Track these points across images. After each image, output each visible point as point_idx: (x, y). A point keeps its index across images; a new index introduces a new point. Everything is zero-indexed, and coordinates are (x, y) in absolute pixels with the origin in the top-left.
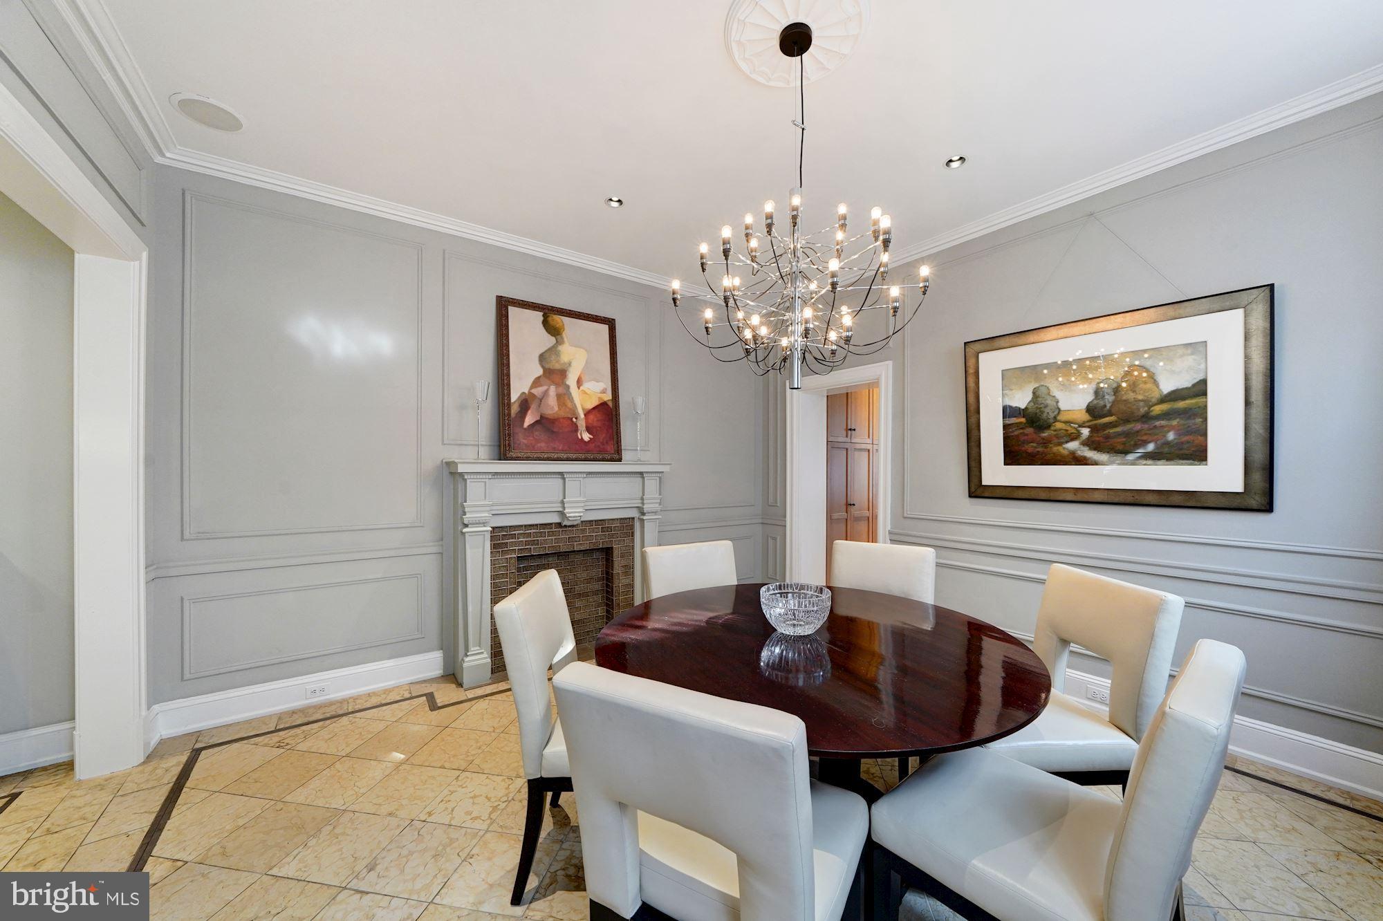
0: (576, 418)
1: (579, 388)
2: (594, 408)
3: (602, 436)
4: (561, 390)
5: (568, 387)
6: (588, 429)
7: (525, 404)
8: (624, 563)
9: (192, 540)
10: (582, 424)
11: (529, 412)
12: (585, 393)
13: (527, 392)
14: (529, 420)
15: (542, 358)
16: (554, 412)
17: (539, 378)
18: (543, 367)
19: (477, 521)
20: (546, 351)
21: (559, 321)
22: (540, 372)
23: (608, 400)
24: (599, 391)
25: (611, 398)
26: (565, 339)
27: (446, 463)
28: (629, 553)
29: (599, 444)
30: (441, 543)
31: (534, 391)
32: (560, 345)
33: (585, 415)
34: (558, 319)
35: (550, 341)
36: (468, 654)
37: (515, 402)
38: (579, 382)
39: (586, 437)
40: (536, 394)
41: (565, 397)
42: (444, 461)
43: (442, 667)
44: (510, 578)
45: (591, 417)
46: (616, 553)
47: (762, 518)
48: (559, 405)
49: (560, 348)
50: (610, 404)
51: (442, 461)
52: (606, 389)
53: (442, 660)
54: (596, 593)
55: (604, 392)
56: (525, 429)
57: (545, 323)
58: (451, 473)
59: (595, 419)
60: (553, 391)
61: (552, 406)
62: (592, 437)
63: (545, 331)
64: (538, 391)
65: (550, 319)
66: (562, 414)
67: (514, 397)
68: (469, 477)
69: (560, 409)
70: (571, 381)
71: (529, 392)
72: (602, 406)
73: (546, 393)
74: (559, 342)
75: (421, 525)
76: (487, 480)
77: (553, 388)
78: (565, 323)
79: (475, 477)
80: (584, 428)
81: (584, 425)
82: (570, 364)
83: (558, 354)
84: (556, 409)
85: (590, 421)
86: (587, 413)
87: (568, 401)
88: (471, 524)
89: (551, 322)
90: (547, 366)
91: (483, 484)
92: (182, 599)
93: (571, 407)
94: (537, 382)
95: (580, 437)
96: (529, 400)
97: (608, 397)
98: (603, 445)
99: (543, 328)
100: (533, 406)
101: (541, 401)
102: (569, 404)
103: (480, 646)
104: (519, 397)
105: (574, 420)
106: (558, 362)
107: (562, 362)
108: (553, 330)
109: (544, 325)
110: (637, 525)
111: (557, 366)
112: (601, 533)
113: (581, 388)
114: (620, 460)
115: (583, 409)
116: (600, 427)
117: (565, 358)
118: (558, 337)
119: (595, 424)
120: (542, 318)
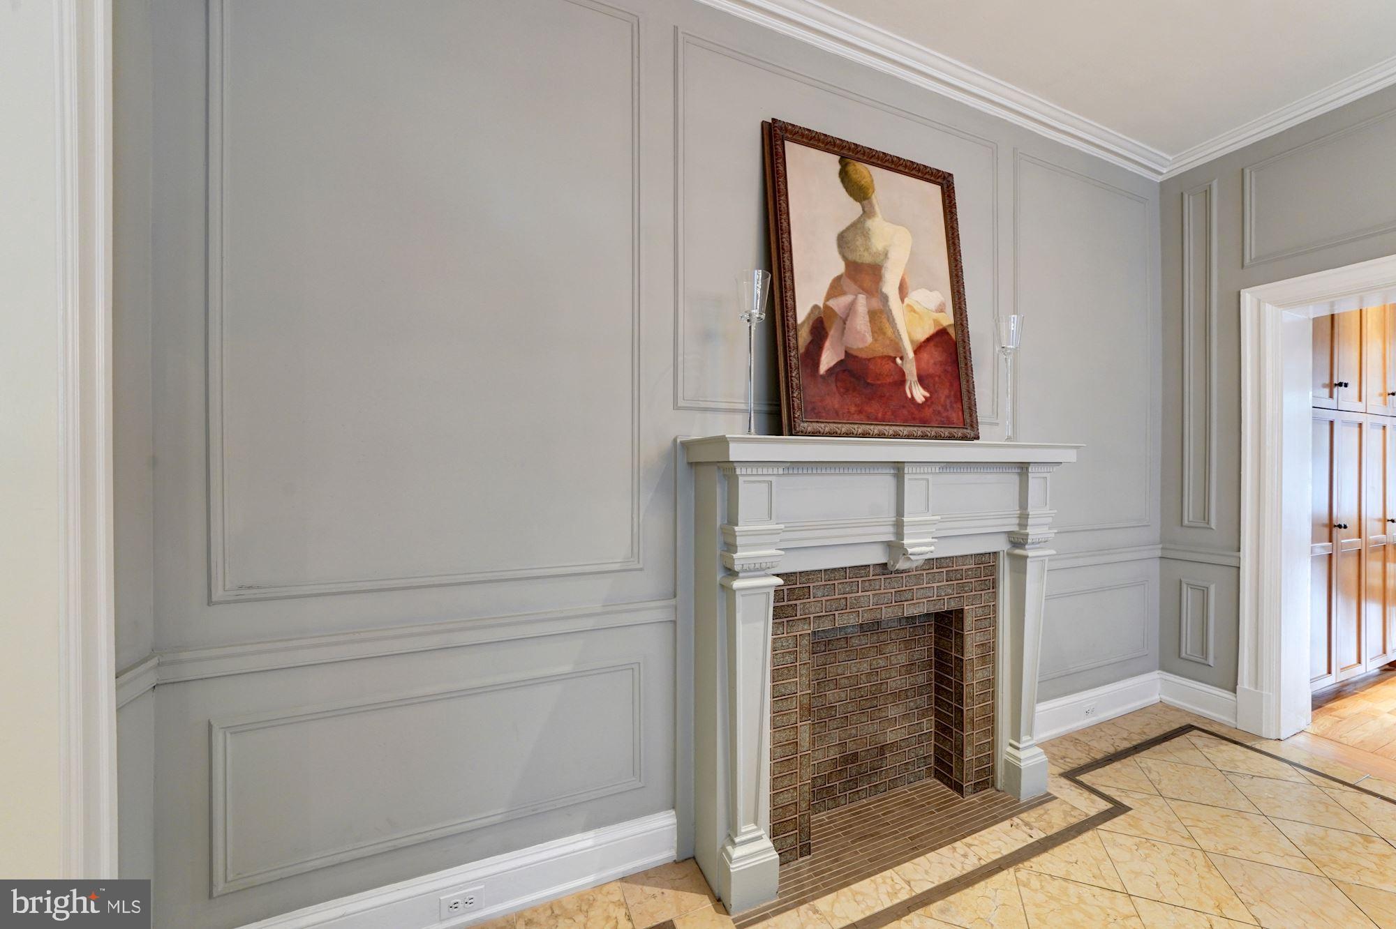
0: (902, 358)
1: (902, 300)
2: (928, 340)
3: (944, 393)
4: (876, 304)
5: (885, 299)
6: (922, 380)
7: (819, 329)
8: (979, 638)
9: (228, 602)
10: (911, 370)
11: (827, 344)
12: (911, 309)
13: (821, 305)
14: (828, 360)
15: (843, 241)
16: (867, 345)
17: (838, 280)
18: (844, 258)
19: (757, 566)
20: (848, 229)
21: (866, 173)
22: (839, 267)
23: (950, 325)
24: (934, 309)
25: (952, 321)
26: (877, 208)
27: (683, 443)
28: (989, 620)
29: (940, 408)
30: (672, 602)
31: (831, 303)
32: (869, 218)
33: (915, 352)
34: (865, 171)
35: (853, 209)
36: (737, 840)
37: (803, 323)
38: (903, 290)
39: (919, 394)
40: (836, 309)
41: (880, 316)
42: (678, 441)
43: (675, 845)
44: (801, 676)
45: (925, 356)
46: (969, 621)
47: (1162, 549)
48: (873, 332)
49: (870, 224)
50: (952, 332)
51: (675, 440)
52: (944, 304)
53: (676, 832)
54: (919, 690)
55: (941, 309)
56: (822, 376)
57: (844, 175)
58: (691, 464)
59: (932, 361)
60: (862, 304)
61: (861, 335)
62: (927, 395)
63: (844, 190)
64: (838, 304)
65: (850, 168)
66: (881, 350)
67: (802, 313)
68: (744, 472)
69: (875, 340)
70: (890, 287)
71: (826, 307)
72: (941, 335)
73: (851, 307)
74: (867, 213)
75: (640, 566)
76: (773, 479)
77: (862, 299)
78: (874, 178)
79: (749, 471)
80: (915, 378)
81: (915, 374)
82: (886, 255)
83: (866, 235)
84: (869, 339)
85: (923, 365)
86: (918, 350)
87: (887, 325)
88: (746, 571)
89: (854, 176)
90: (851, 257)
91: (765, 486)
92: (210, 726)
93: (893, 337)
94: (836, 288)
95: (909, 396)
96: (825, 320)
97: (947, 319)
98: (946, 410)
99: (841, 185)
100: (833, 333)
101: (845, 324)
102: (889, 332)
103: (756, 823)
104: (809, 315)
105: (898, 361)
106: (867, 249)
107: (875, 250)
108: (859, 192)
109: (843, 181)
110: (1005, 567)
111: (867, 258)
112: (945, 583)
113: (906, 300)
114: (977, 438)
115: (912, 342)
116: (940, 377)
117: (878, 244)
118: (865, 202)
119: (931, 371)
120: (838, 167)
